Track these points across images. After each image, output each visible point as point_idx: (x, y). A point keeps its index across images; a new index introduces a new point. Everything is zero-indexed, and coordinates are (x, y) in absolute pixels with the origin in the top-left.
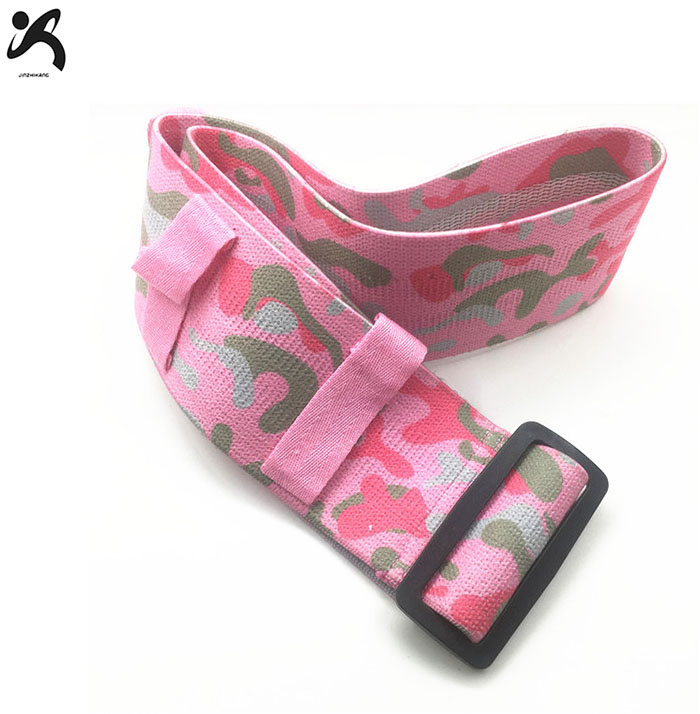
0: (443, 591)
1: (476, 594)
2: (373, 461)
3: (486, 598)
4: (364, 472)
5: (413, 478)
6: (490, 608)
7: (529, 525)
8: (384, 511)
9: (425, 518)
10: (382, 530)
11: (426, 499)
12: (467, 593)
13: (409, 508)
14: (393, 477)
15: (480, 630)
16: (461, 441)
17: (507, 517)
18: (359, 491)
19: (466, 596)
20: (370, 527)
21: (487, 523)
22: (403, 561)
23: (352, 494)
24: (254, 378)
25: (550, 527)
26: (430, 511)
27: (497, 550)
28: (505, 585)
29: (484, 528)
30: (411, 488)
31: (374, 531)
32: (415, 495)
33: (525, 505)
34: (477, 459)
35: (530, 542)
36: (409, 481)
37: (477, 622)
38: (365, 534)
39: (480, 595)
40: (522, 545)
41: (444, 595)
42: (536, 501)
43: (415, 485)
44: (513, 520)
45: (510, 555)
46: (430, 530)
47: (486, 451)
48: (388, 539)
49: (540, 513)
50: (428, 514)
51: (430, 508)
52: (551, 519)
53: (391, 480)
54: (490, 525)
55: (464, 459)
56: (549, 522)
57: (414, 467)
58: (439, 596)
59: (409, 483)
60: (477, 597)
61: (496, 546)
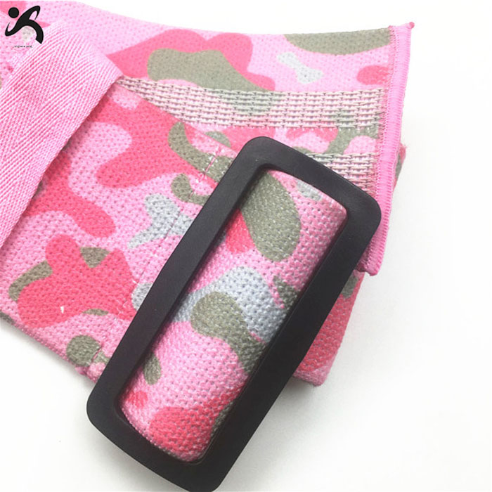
0: (142, 400)
1: (181, 404)
2: (61, 216)
3: (196, 409)
4: (50, 232)
5: (115, 235)
6: (203, 420)
7: (253, 299)
8: (79, 285)
9: (131, 291)
10: (77, 312)
11: (131, 264)
12: (169, 404)
13: (110, 280)
14: (88, 236)
16: (175, 175)
17: (223, 289)
18: (44, 259)
19: (168, 408)
20: (62, 308)
22: (105, 352)
23: (35, 263)
25: (286, 296)
26: (138, 281)
27: (208, 339)
28: (222, 387)
29: (195, 304)
30: (111, 250)
31: (68, 315)
32: (116, 260)
33: (246, 269)
34: (196, 200)
35: (255, 323)
36: (109, 240)
37: (185, 442)
38: (56, 318)
39: (186, 407)
40: (244, 330)
41: (142, 406)
42: (263, 262)
43: (116, 246)
44: (230, 293)
45: (227, 345)
48: (86, 324)
49: (268, 280)
50: (134, 286)
51: (137, 276)
52: (285, 285)
53: (84, 240)
54: (202, 301)
55: (179, 202)
56: (283, 288)
57: (115, 220)
59: (109, 244)
60: (182, 409)
61: (208, 334)
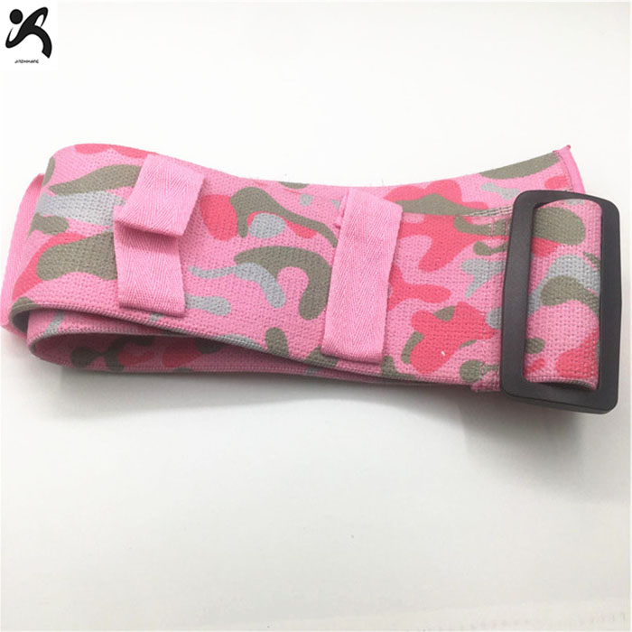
0: (540, 364)
1: (571, 347)
2: (410, 301)
3: (581, 346)
4: (408, 313)
5: (453, 295)
6: (589, 353)
7: (577, 270)
8: (446, 334)
9: (484, 320)
10: (455, 350)
11: (475, 306)
12: (562, 352)
13: (465, 321)
14: (435, 305)
15: (591, 375)
16: (472, 245)
17: (555, 275)
18: (414, 331)
19: (563, 354)
20: (443, 353)
21: (540, 290)
22: (489, 364)
23: (409, 336)
24: (276, 277)
25: (595, 263)
26: (485, 313)
27: (564, 305)
28: (589, 327)
29: (540, 295)
30: (456, 305)
31: (449, 355)
32: (463, 306)
33: (563, 257)
34: (496, 251)
35: (587, 283)
36: (450, 299)
37: (586, 370)
38: (442, 361)
39: (575, 347)
40: (583, 289)
41: (543, 366)
42: (570, 248)
43: (458, 300)
44: (561, 274)
45: (578, 302)
46: (496, 327)
47: (499, 240)
48: (465, 354)
49: (580, 255)
50: (484, 317)
51: (483, 310)
52: (592, 255)
53: (433, 308)
54: (544, 290)
55: (485, 257)
56: (591, 258)
57: (448, 287)
58: (540, 369)
59: (452, 301)
60: (572, 350)
61: (561, 302)
